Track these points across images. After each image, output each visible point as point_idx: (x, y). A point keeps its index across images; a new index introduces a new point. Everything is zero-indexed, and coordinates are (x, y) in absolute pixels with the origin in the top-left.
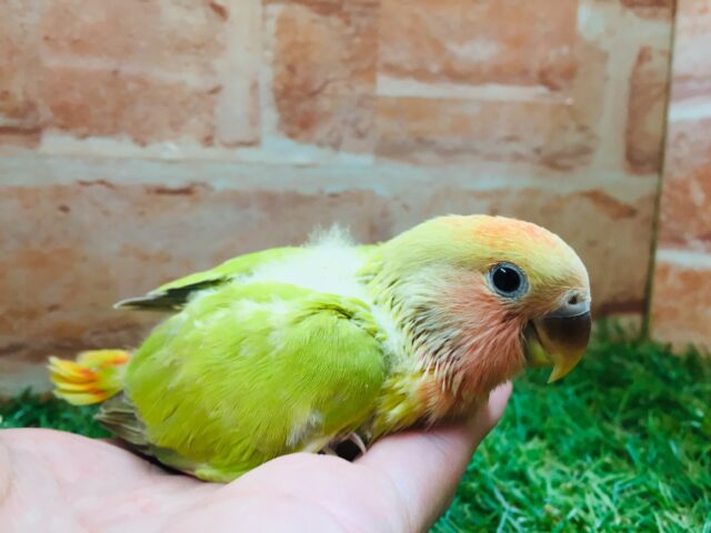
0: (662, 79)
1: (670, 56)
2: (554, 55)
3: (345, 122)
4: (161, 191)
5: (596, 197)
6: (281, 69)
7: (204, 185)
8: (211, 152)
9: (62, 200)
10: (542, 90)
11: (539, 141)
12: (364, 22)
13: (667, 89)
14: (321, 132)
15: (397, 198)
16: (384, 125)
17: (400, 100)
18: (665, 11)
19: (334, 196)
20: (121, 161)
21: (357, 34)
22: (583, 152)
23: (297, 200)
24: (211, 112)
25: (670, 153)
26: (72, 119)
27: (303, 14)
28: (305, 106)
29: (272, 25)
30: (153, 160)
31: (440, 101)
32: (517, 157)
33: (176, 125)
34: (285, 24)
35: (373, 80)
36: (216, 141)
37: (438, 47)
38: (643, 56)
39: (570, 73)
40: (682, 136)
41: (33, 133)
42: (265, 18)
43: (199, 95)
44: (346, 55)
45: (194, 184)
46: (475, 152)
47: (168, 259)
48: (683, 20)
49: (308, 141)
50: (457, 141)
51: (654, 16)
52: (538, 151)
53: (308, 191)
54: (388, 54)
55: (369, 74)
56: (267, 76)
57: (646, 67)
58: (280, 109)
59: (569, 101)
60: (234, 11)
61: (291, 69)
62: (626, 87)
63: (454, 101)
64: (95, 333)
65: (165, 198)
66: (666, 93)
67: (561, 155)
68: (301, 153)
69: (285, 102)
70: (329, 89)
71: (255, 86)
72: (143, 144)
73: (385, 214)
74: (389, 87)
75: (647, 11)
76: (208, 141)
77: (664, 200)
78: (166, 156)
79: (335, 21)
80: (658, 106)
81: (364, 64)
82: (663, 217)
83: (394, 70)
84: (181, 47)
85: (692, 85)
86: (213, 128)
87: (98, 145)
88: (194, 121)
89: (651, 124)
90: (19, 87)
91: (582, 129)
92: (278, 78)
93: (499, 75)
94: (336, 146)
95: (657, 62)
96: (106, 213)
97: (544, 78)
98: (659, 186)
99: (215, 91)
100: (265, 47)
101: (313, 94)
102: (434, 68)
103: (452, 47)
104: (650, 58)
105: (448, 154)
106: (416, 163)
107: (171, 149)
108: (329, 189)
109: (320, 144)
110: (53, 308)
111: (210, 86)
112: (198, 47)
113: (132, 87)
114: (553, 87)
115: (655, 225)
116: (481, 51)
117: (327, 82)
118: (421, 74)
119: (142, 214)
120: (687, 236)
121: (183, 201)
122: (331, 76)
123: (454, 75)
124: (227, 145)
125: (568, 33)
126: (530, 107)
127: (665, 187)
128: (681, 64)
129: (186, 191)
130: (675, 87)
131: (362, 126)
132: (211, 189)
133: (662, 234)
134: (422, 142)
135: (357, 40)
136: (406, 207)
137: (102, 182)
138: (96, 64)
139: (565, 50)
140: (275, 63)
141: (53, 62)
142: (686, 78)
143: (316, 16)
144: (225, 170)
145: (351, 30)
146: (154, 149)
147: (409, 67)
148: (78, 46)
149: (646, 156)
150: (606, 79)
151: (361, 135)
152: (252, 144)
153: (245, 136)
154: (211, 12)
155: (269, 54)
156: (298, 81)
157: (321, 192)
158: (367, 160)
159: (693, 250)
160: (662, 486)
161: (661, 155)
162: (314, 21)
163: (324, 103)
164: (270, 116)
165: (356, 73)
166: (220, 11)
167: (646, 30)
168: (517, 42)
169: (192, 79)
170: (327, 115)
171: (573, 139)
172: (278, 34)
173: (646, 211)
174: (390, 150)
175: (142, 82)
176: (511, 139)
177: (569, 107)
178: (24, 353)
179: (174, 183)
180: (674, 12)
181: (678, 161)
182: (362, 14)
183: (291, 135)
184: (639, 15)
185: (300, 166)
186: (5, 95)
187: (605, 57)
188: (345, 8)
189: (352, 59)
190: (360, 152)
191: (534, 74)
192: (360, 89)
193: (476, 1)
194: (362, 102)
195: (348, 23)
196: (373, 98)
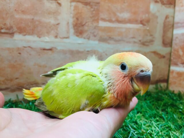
0: (172, 23)
1: (174, 17)
2: (144, 17)
3: (91, 33)
4: (44, 49)
5: (155, 53)
6: (75, 19)
7: (55, 48)
8: (57, 40)
9: (19, 51)
10: (141, 25)
11: (140, 38)
12: (96, 8)
13: (173, 26)
14: (85, 35)
15: (104, 52)
16: (101, 33)
17: (105, 27)
18: (172, 6)
19: (88, 51)
20: (34, 42)
21: (94, 11)
22: (152, 41)
23: (78, 52)
24: (57, 30)
25: (174, 42)
26: (22, 31)
27: (80, 5)
28: (80, 28)
29: (72, 8)
30: (42, 41)
31: (115, 28)
32: (135, 42)
33: (48, 33)
34: (76, 8)
35: (98, 22)
36: (58, 37)
37: (115, 14)
38: (167, 17)
39: (148, 21)
40: (177, 38)
41: (12, 34)
42: (71, 6)
43: (54, 25)
44: (91, 16)
45: (53, 48)
46: (124, 41)
47: (46, 67)
48: (177, 8)
49: (81, 37)
50: (119, 38)
51: (170, 7)
52: (140, 41)
53: (81, 50)
54: (102, 16)
55: (97, 21)
56: (71, 21)
57: (168, 20)
58: (74, 29)
59: (148, 28)
60: (63, 4)
61: (77, 19)
62: (162, 25)
63: (118, 28)
64: (27, 85)
65: (45, 51)
66: (173, 27)
67: (146, 42)
68: (80, 40)
69: (76, 28)
70: (87, 24)
71: (68, 23)
72: (40, 37)
73: (101, 56)
74: (102, 24)
75: (168, 6)
76: (56, 37)
77: (172, 54)
78: (46, 40)
79: (88, 7)
80: (171, 30)
81: (96, 18)
82: (172, 58)
83: (104, 20)
84: (49, 13)
85: (179, 25)
86: (57, 34)
87: (29, 38)
88: (53, 32)
89: (169, 35)
90: (8, 22)
91: (151, 35)
92: (74, 21)
93: (130, 21)
94: (89, 39)
95: (170, 19)
96: (30, 55)
97: (142, 22)
98: (171, 50)
99: (58, 24)
100: (71, 13)
101: (83, 26)
102: (114, 19)
103: (118, 14)
104: (168, 18)
105: (117, 41)
106: (109, 43)
107: (47, 39)
108: (87, 50)
109: (84, 38)
110: (17, 79)
111: (57, 23)
112: (54, 13)
113: (37, 23)
114: (144, 25)
115: (170, 60)
116: (126, 15)
117: (86, 23)
118: (110, 21)
119: (39, 55)
120: (178, 63)
121: (50, 52)
122: (87, 21)
123: (119, 21)
124: (61, 38)
125: (147, 11)
126: (138, 30)
127: (173, 50)
128: (177, 19)
129: (50, 50)
130: (175, 25)
131: (95, 34)
132: (57, 49)
133: (171, 62)
134: (110, 38)
135: (94, 12)
136: (106, 55)
137: (29, 47)
138: (28, 17)
139: (147, 15)
140: (73, 17)
141: (17, 16)
142: (178, 23)
143: (84, 6)
144: (61, 44)
145: (92, 9)
146: (43, 39)
147: (107, 19)
148: (23, 12)
149: (168, 43)
150: (157, 23)
151: (95, 36)
152: (67, 38)
153: (65, 36)
154: (57, 4)
155: (72, 15)
156: (79, 22)
157: (85, 50)
158: (97, 42)
159: (179, 67)
160: (172, 125)
161: (171, 42)
162: (83, 7)
163: (86, 28)
164: (72, 31)
165: (93, 20)
166: (60, 4)
167: (168, 11)
168: (135, 13)
169: (52, 21)
170: (86, 31)
171: (149, 38)
172: (74, 10)
173: (168, 57)
174: (102, 40)
175: (40, 22)
176: (133, 38)
177: (148, 30)
178: (10, 90)
179: (47, 47)
180: (175, 6)
181: (176, 44)
182: (95, 6)
183: (77, 36)
184: (166, 7)
185: (79, 44)
186: (5, 24)
187: (157, 17)
188: (91, 4)
189: (93, 17)
190: (94, 40)
191: (139, 21)
192: (95, 24)
193: (124, 2)
194: (95, 28)
195: (92, 8)
196: (98, 27)
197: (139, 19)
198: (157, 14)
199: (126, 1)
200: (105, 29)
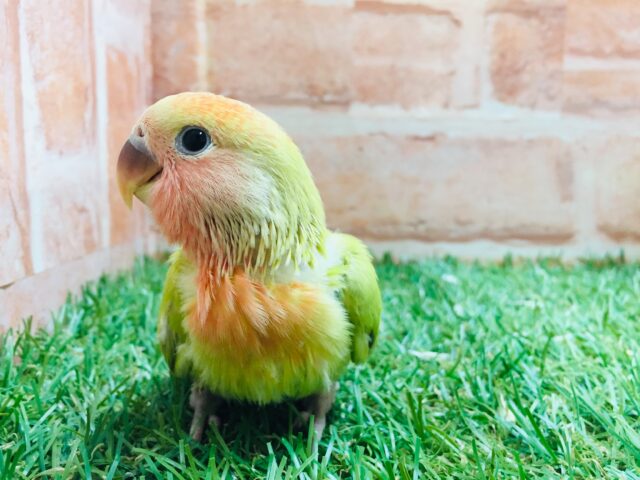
3: (539, 90)
4: (417, 138)
6: (496, 56)
7: (442, 134)
8: (447, 113)
9: (360, 143)
12: (555, 21)
14: (523, 96)
15: (578, 143)
16: (569, 91)
17: (582, 73)
19: (530, 141)
20: (393, 120)
21: (549, 30)
23: (503, 144)
24: (449, 88)
26: (367, 95)
27: (511, 20)
28: (511, 80)
29: (490, 29)
30: (413, 119)
31: (613, 72)
33: (427, 97)
34: (499, 27)
35: (561, 60)
36: (451, 105)
37: (611, 34)
41: (345, 104)
42: (486, 24)
43: (442, 77)
44: (542, 44)
47: (418, 182)
49: (513, 103)
50: (626, 100)
53: (511, 137)
54: (572, 41)
55: (558, 56)
56: (486, 62)
58: (495, 83)
60: (466, 22)
61: (503, 56)
63: (623, 72)
68: (509, 112)
69: (498, 78)
70: (528, 68)
71: (477, 70)
72: (407, 109)
73: (568, 154)
74: (572, 64)
76: (446, 105)
79: (534, 22)
81: (554, 48)
83: (577, 52)
84: (432, 48)
86: (449, 97)
87: (382, 111)
88: (438, 93)
90: (340, 77)
92: (493, 63)
94: (533, 106)
96: (384, 152)
99: (452, 73)
100: (485, 43)
101: (517, 72)
102: (608, 49)
103: (622, 33)
105: (618, 110)
106: (593, 117)
107: (423, 111)
108: (527, 137)
109: (521, 105)
110: (352, 208)
111: (449, 71)
112: (443, 47)
113: (402, 74)
117: (527, 63)
118: (598, 54)
119: (403, 153)
121: (429, 146)
122: (530, 59)
123: (623, 53)
124: (458, 108)
129: (431, 139)
131: (552, 92)
134: (598, 102)
135: (550, 34)
136: (585, 149)
137: (382, 134)
138: (381, 62)
140: (492, 53)
141: (359, 62)
143: (521, 20)
144: (456, 125)
145: (545, 27)
146: (413, 112)
147: (588, 49)
148: (372, 51)
151: (551, 98)
152: (475, 106)
153: (470, 101)
154: (452, 24)
155: (487, 47)
156: (507, 63)
157: (521, 139)
158: (556, 115)
162: (519, 24)
163: (525, 78)
164: (487, 88)
165: (548, 56)
166: (457, 23)
169: (437, 66)
170: (527, 86)
172: (495, 33)
174: (573, 108)
179: (424, 133)
182: (554, 16)
183: (502, 100)
185: (506, 121)
186: (332, 83)
188: (542, 12)
189: (546, 46)
190: (549, 109)
192: (552, 66)
194: (552, 76)
195: (543, 22)
196: (561, 72)
200: (581, 79)
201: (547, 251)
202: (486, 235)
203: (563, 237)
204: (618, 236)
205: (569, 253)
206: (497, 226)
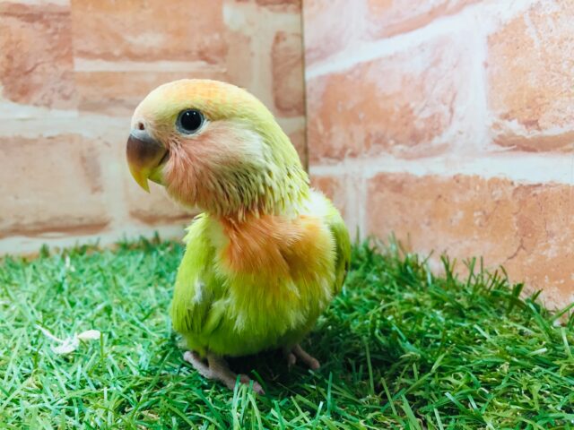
0: (298, 52)
1: (301, 36)
2: (210, 40)
3: (53, 90)
10: (203, 63)
12: (60, 25)
13: (302, 59)
14: (36, 97)
15: (100, 138)
16: (82, 90)
17: (93, 74)
18: (292, 7)
19: (49, 138)
21: (54, 34)
27: (14, 24)
28: (21, 81)
35: (71, 62)
37: (118, 38)
38: (279, 38)
39: (223, 52)
40: (312, 89)
44: (49, 47)
48: (306, 11)
49: (27, 103)
51: (284, 10)
53: (32, 135)
54: (79, 44)
55: (69, 57)
57: (282, 45)
59: (224, 70)
61: (10, 58)
62: (268, 60)
63: (135, 73)
66: (302, 61)
68: (23, 111)
69: (7, 79)
70: (39, 69)
73: (91, 149)
74: (83, 66)
75: (277, 7)
77: (309, 133)
79: (38, 26)
81: (63, 50)
82: (309, 146)
83: (86, 54)
89: (292, 83)
93: (167, 55)
94: (49, 105)
95: (291, 42)
97: (202, 55)
98: (306, 124)
101: (27, 73)
102: (117, 52)
103: (129, 38)
104: (284, 39)
106: (110, 114)
108: (47, 134)
109: (36, 105)
114: (211, 62)
115: (306, 150)
116: (152, 40)
117: (37, 65)
118: (107, 56)
122: (40, 61)
123: (132, 56)
125: (217, 24)
127: (309, 125)
128: (309, 41)
130: (307, 56)
131: (67, 92)
133: (310, 156)
134: (114, 101)
135: (56, 37)
136: (107, 144)
139: (216, 36)
143: (24, 23)
145: (50, 31)
147: (98, 52)
149: (291, 105)
150: (252, 54)
151: (66, 98)
156: (16, 65)
157: (41, 136)
158: (74, 114)
161: (304, 103)
162: (23, 27)
163: (37, 78)
165: (57, 58)
167: (282, 20)
168: (178, 33)
170: (39, 87)
174: (87, 106)
180: (301, 7)
182: (58, 20)
183: (14, 100)
184: (272, 10)
185: (23, 120)
187: (249, 40)
188: (45, 17)
189: (54, 49)
190: (66, 109)
191: (194, 54)
192: (62, 68)
193: (143, 7)
194: (64, 76)
195: (48, 26)
196: (72, 73)
197: (194, 48)
198: (248, 32)
199: (146, 4)
200: (92, 80)
201: (84, 240)
202: (17, 230)
203: (98, 226)
204: (151, 220)
205: (106, 240)
206: (28, 221)
